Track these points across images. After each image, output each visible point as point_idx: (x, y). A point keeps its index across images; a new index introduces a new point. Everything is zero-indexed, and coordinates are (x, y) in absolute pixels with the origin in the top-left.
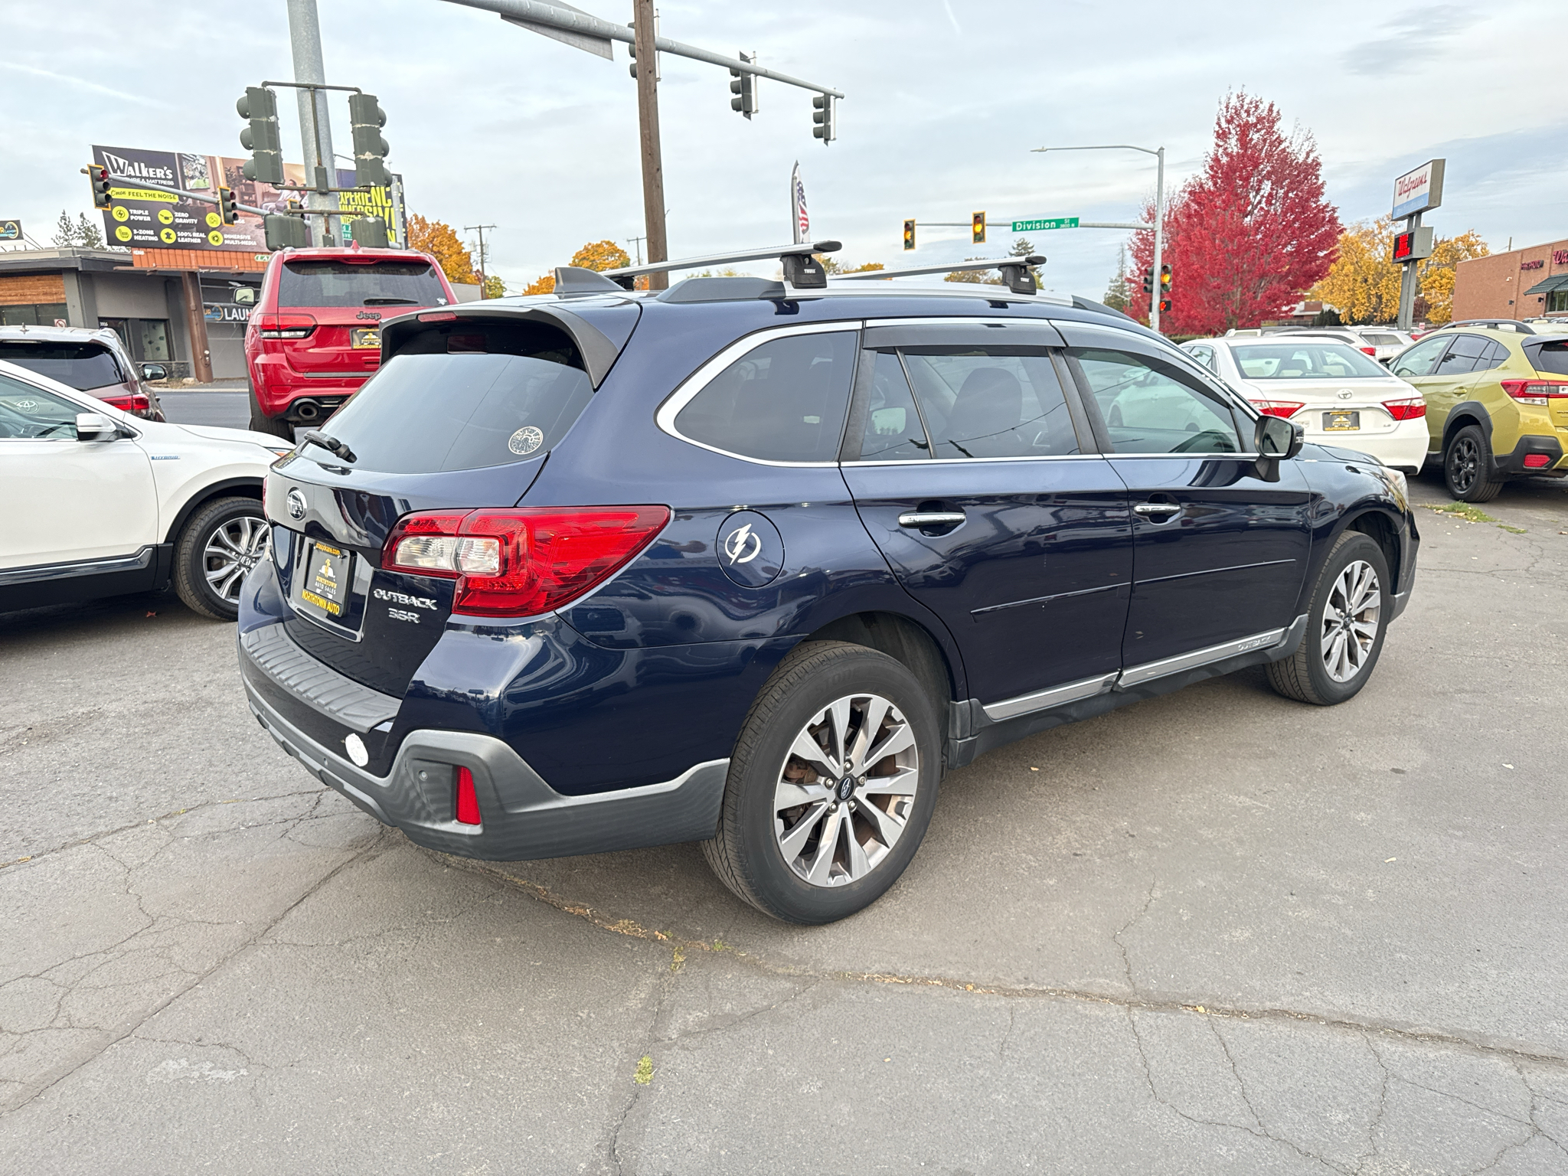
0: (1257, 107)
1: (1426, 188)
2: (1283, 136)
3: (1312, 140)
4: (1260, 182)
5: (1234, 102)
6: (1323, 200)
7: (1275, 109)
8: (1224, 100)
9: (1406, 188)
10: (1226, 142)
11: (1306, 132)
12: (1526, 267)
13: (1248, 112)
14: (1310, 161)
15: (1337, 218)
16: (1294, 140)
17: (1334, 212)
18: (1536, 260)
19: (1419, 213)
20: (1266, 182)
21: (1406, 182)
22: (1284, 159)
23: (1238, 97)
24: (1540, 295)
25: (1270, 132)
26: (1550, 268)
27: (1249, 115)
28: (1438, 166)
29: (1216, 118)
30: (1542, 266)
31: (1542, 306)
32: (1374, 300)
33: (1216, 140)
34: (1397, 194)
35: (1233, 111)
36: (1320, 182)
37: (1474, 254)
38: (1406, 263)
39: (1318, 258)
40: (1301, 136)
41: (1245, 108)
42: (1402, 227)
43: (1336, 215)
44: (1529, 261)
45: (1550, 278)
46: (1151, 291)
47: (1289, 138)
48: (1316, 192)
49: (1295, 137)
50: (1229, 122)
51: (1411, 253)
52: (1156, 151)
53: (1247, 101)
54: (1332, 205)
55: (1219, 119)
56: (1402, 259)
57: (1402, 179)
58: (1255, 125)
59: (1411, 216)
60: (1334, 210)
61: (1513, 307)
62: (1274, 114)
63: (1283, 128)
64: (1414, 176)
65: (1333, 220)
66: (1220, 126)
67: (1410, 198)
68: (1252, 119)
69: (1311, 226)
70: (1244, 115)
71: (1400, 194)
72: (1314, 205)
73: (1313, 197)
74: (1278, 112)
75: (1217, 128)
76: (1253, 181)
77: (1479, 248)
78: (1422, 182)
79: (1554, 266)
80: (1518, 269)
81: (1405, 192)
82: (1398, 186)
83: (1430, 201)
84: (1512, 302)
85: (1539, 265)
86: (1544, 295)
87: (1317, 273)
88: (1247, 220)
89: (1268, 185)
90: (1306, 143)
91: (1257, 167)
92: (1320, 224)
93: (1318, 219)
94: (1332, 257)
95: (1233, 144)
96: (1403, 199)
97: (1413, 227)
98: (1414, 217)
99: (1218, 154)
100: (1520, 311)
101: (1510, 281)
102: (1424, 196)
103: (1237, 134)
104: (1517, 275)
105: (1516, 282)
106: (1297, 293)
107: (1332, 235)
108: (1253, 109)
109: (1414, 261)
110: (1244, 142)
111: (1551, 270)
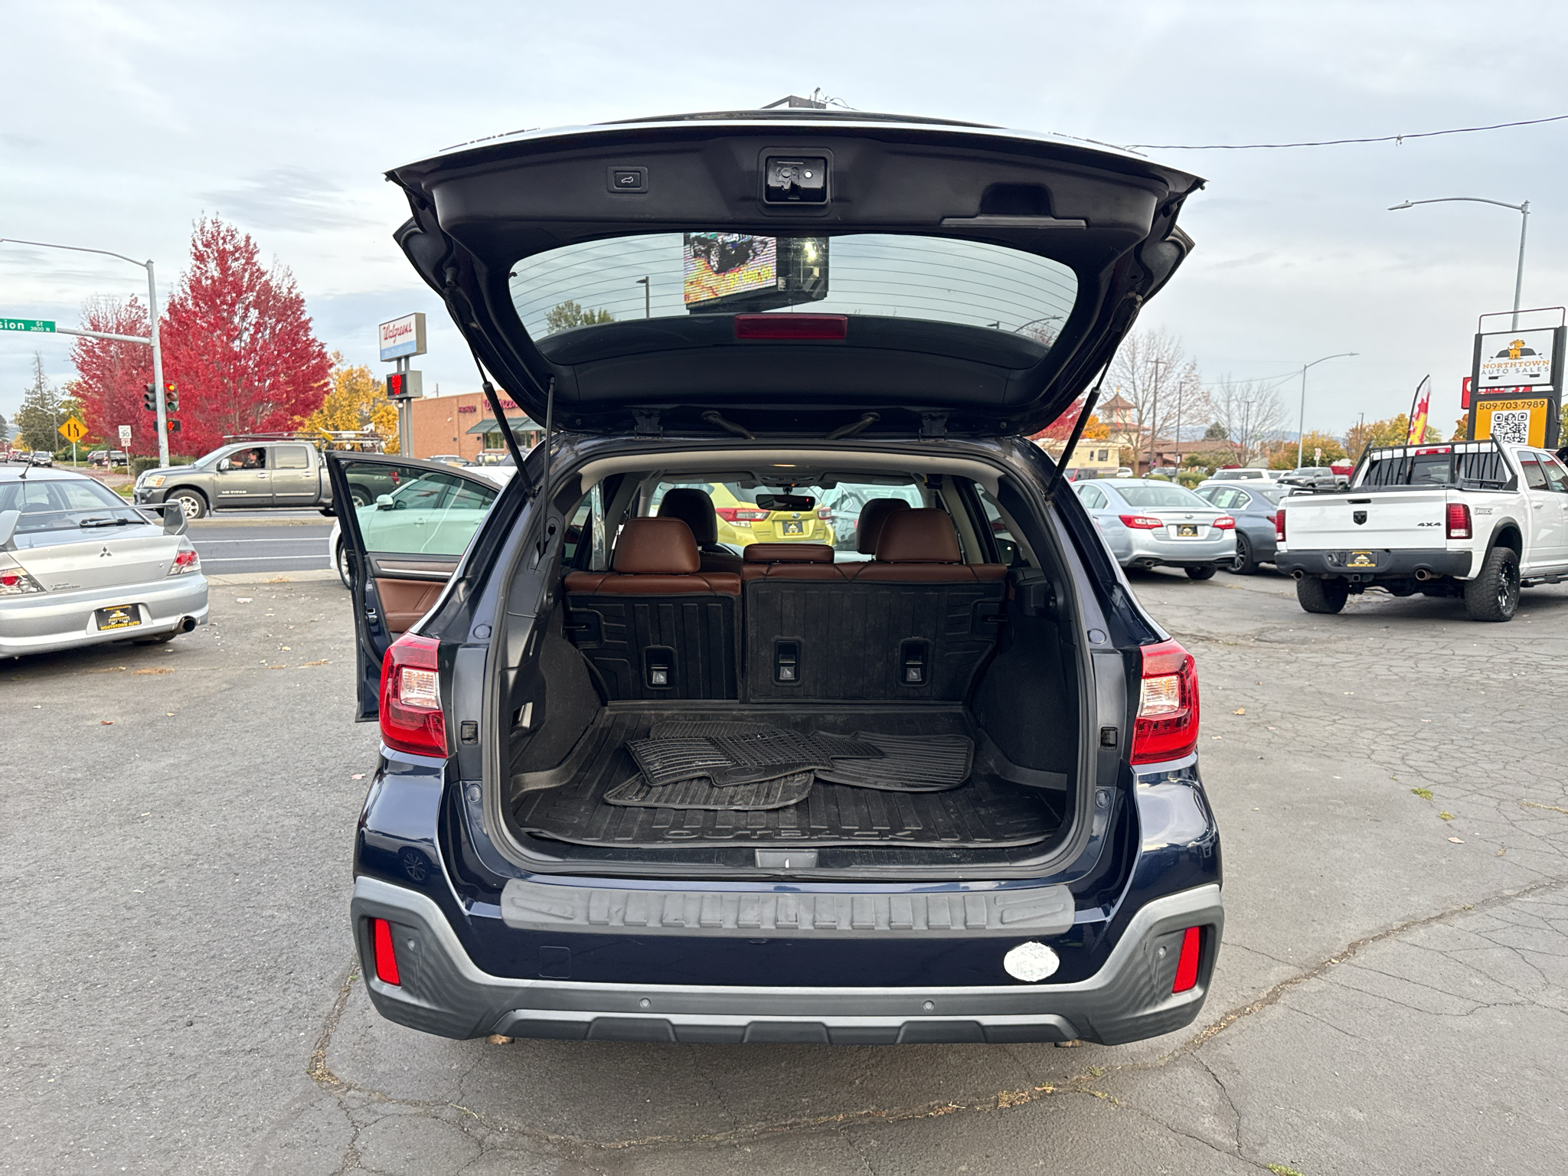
0: (233, 236)
1: (412, 336)
2: (263, 268)
3: (291, 277)
4: (247, 309)
5: (209, 227)
6: (312, 335)
7: (252, 242)
8: (197, 222)
9: (391, 334)
10: (206, 266)
11: (284, 268)
12: (463, 410)
13: (223, 238)
14: (293, 295)
15: (326, 353)
16: (274, 274)
17: (323, 347)
18: (470, 405)
19: (407, 357)
20: (251, 309)
21: (391, 328)
22: (267, 288)
23: (213, 223)
24: (478, 435)
25: (249, 261)
26: (482, 412)
27: (225, 242)
28: (421, 319)
29: (191, 239)
30: (475, 410)
31: (480, 444)
33: (194, 262)
34: (383, 338)
35: (209, 235)
36: (303, 318)
38: (401, 400)
39: (312, 389)
40: (281, 271)
41: (222, 235)
42: (392, 368)
43: (324, 350)
44: (464, 406)
45: (483, 421)
47: (270, 272)
48: (305, 326)
49: (275, 271)
50: (207, 245)
51: (405, 391)
52: (145, 263)
53: (222, 228)
54: (320, 341)
55: (194, 240)
56: (397, 396)
57: (386, 325)
58: (233, 253)
59: (399, 359)
60: (322, 345)
61: (457, 443)
62: (251, 247)
63: (263, 260)
64: (399, 324)
65: (322, 355)
66: (196, 248)
67: (397, 344)
68: (229, 247)
69: (303, 358)
70: (221, 242)
71: (386, 339)
72: (305, 339)
73: (302, 330)
74: (255, 245)
75: (194, 250)
76: (239, 308)
78: (406, 330)
79: (485, 412)
80: (456, 412)
81: (391, 337)
82: (383, 332)
83: (418, 348)
84: (455, 439)
85: (473, 410)
86: (481, 435)
87: (313, 403)
88: (236, 345)
89: (254, 313)
90: (286, 279)
91: (241, 295)
92: (309, 359)
93: (308, 353)
94: (325, 389)
95: (213, 269)
96: (390, 343)
97: (403, 369)
98: (403, 361)
99: (198, 275)
100: (463, 447)
101: (451, 421)
102: (411, 343)
103: (215, 258)
104: (456, 416)
105: (456, 422)
106: (297, 421)
107: (322, 368)
108: (229, 238)
109: (409, 399)
110: (224, 268)
111: (482, 414)
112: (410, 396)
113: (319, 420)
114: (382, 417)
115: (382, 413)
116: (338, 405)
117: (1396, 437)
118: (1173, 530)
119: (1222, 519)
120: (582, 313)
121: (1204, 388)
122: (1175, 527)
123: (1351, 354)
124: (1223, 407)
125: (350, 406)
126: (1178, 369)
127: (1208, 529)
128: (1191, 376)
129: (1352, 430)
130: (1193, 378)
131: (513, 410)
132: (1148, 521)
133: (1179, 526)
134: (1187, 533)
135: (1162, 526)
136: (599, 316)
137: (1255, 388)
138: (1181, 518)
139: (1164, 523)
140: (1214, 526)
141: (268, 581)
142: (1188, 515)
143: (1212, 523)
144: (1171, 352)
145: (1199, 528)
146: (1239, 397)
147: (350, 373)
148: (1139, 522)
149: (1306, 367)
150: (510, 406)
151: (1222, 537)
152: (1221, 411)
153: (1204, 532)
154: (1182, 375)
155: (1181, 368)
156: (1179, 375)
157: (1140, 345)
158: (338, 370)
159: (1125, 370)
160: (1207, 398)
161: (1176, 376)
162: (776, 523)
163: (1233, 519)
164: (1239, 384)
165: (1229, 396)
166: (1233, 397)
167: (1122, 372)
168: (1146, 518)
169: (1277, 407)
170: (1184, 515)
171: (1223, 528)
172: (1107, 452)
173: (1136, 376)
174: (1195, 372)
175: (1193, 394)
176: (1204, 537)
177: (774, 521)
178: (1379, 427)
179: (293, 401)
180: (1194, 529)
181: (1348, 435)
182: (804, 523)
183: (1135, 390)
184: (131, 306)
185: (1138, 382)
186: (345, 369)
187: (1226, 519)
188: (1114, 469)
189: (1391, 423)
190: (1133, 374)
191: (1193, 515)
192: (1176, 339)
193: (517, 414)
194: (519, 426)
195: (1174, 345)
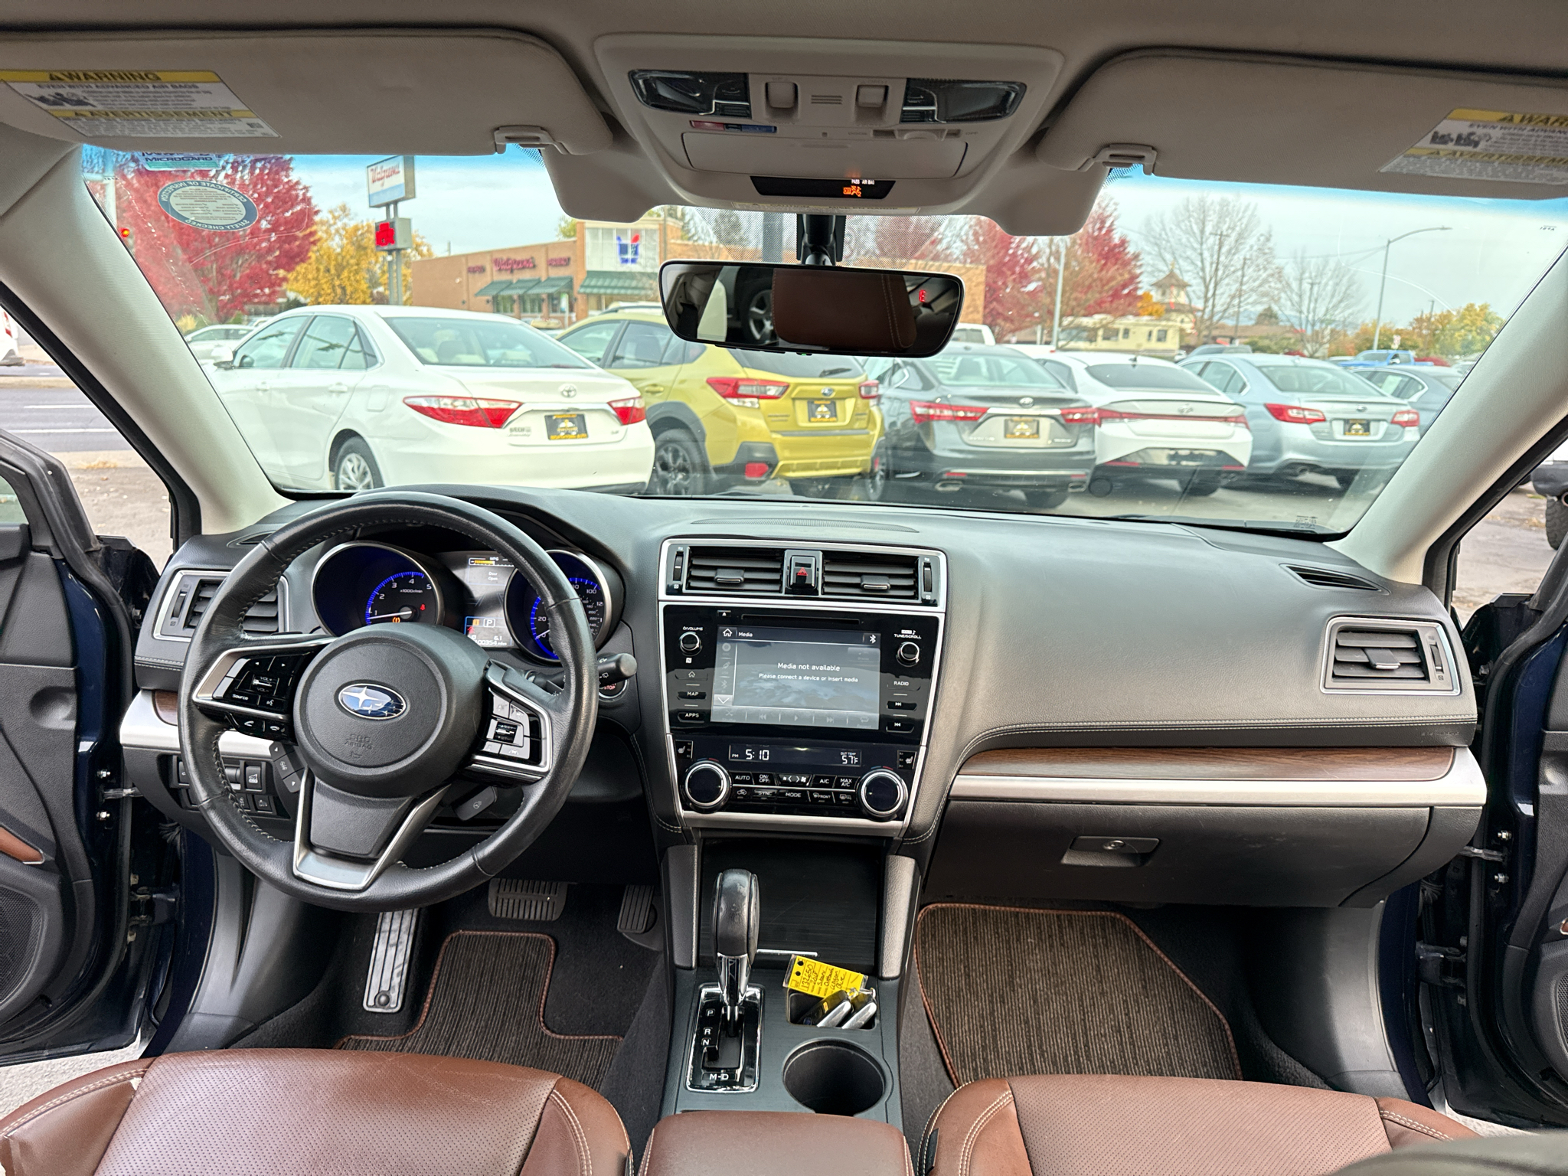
1: (400, 179)
6: (293, 176)
9: (379, 176)
12: (472, 270)
15: (310, 198)
17: (307, 191)
18: (479, 264)
19: (396, 203)
24: (487, 297)
26: (492, 273)
30: (484, 270)
31: (489, 307)
32: (339, 291)
34: (370, 181)
37: (421, 254)
38: (390, 252)
39: (296, 238)
42: (380, 215)
43: (308, 194)
44: (473, 265)
45: (493, 283)
48: (285, 165)
51: (392, 242)
54: (303, 184)
56: (386, 248)
59: (387, 205)
60: (306, 188)
65: (306, 200)
67: (385, 187)
69: (284, 202)
72: (286, 180)
73: (283, 170)
77: (424, 249)
78: (394, 172)
79: (495, 272)
80: (464, 273)
81: (379, 180)
83: (406, 193)
84: (464, 302)
85: (481, 270)
86: (490, 298)
87: (298, 255)
92: (294, 201)
93: (290, 197)
94: (312, 239)
96: (378, 187)
97: (392, 215)
98: (392, 207)
101: (460, 282)
102: (398, 186)
104: (465, 277)
105: (465, 283)
106: (281, 276)
107: (307, 215)
109: (398, 250)
111: (492, 275)
112: (399, 247)
117: (1463, 328)
118: (1338, 427)
119: (1403, 413)
121: (1278, 262)
122: (1342, 423)
123: (1443, 229)
124: (1295, 285)
125: (358, 264)
126: (1252, 241)
127: (1384, 426)
128: (1265, 251)
129: (1417, 320)
130: (1267, 251)
131: (523, 271)
132: (1306, 413)
133: (1346, 421)
134: (1357, 431)
135: (1324, 420)
137: (1332, 265)
138: (1350, 411)
139: (1328, 416)
140: (1393, 422)
142: (1360, 407)
143: (1390, 418)
144: (1245, 221)
145: (1373, 425)
146: (1313, 274)
147: (356, 229)
148: (1293, 413)
149: (1389, 242)
151: (1401, 436)
152: (1292, 291)
153: (1380, 430)
154: (1255, 248)
155: (1255, 239)
156: (1252, 247)
157: (1211, 212)
159: (1192, 240)
160: (1279, 274)
161: (1248, 248)
162: (797, 402)
163: (1417, 414)
164: (1313, 261)
165: (1303, 273)
166: (1307, 275)
167: (1189, 241)
168: (1304, 409)
169: (1354, 288)
170: (1355, 407)
171: (1405, 424)
172: (1166, 332)
173: (1204, 246)
174: (1270, 245)
175: (1265, 269)
176: (1379, 437)
177: (794, 399)
178: (1445, 318)
179: (277, 253)
180: (1366, 426)
182: (838, 404)
183: (1202, 261)
185: (1206, 254)
186: (352, 224)
187: (1408, 412)
188: (1172, 351)
189: (1458, 312)
190: (1202, 244)
191: (1367, 406)
192: (1251, 207)
193: (527, 275)
194: (530, 288)
195: (1249, 213)
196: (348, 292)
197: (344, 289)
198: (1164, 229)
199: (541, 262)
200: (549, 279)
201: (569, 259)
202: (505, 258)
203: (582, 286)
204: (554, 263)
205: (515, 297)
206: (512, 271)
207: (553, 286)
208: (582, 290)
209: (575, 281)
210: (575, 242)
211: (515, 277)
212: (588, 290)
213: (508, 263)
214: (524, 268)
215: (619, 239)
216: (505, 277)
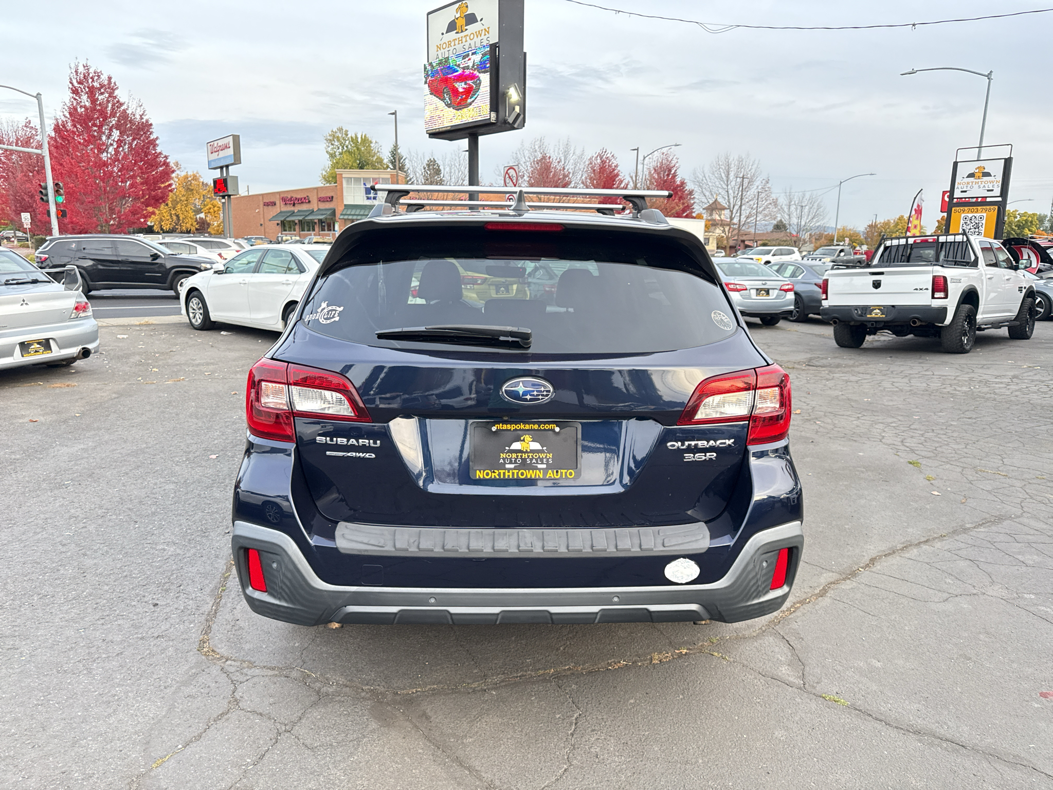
0: (99, 76)
1: (230, 151)
2: (122, 100)
3: (142, 107)
4: (111, 130)
5: (81, 69)
6: (159, 150)
7: (113, 81)
8: (73, 66)
9: (215, 150)
10: (80, 98)
11: (137, 100)
12: (267, 204)
13: (92, 78)
14: (144, 120)
15: (169, 163)
16: (130, 105)
17: (167, 159)
18: (271, 200)
19: (227, 166)
20: (114, 130)
21: (215, 145)
22: (125, 115)
23: (84, 67)
24: (277, 222)
25: (111, 95)
26: (280, 206)
27: (93, 81)
28: (236, 139)
29: (69, 78)
30: (275, 204)
31: (279, 228)
33: (72, 95)
35: (82, 76)
36: (152, 137)
38: (223, 197)
39: (160, 188)
40: (135, 103)
41: (91, 75)
42: (217, 174)
43: (168, 161)
44: (267, 201)
45: (281, 212)
46: (48, 201)
47: (126, 103)
48: (153, 143)
49: (130, 102)
50: (80, 83)
51: (225, 190)
52: (35, 95)
53: (91, 70)
54: (164, 154)
55: (71, 79)
56: (221, 194)
57: (212, 143)
58: (99, 89)
59: (221, 168)
60: (166, 157)
61: (263, 228)
62: (113, 84)
63: (121, 95)
64: (221, 143)
65: (166, 164)
66: (73, 85)
67: (219, 156)
68: (96, 84)
69: (152, 166)
70: (90, 80)
71: (212, 153)
72: (154, 152)
73: (151, 146)
74: (115, 83)
75: (71, 86)
76: (105, 129)
79: (282, 206)
80: (262, 205)
81: (216, 152)
82: (209, 147)
83: (235, 160)
84: (261, 225)
85: (274, 204)
86: (279, 222)
87: (162, 198)
88: (104, 156)
89: (116, 134)
90: (139, 108)
91: (106, 119)
92: (157, 165)
93: (156, 162)
94: (170, 189)
95: (85, 100)
96: (215, 156)
97: (225, 175)
98: (224, 169)
99: (75, 104)
100: (267, 230)
101: (258, 212)
102: (230, 156)
103: (87, 93)
104: (262, 209)
105: (262, 213)
106: (151, 211)
107: (167, 173)
108: (96, 78)
109: (229, 196)
110: (94, 101)
111: (280, 207)
112: (230, 194)
113: (165, 210)
114: (210, 208)
115: (210, 206)
116: (178, 200)
118: (753, 292)
119: (786, 285)
120: (349, 136)
121: (774, 196)
122: (755, 290)
123: (871, 174)
124: (786, 210)
125: (187, 200)
126: (757, 183)
127: (776, 292)
128: (765, 189)
130: (767, 189)
131: (302, 205)
132: (737, 286)
133: (757, 289)
134: (763, 294)
135: (746, 289)
136: (362, 138)
137: (807, 196)
138: (759, 285)
139: (748, 287)
140: (781, 290)
141: (138, 323)
142: (764, 282)
143: (779, 288)
144: (753, 171)
145: (771, 291)
146: (797, 202)
147: (186, 177)
148: (731, 286)
149: (841, 183)
150: (300, 202)
151: (785, 296)
152: (784, 212)
153: (774, 294)
154: (760, 187)
155: (759, 182)
156: (758, 187)
157: (732, 166)
158: (178, 174)
159: (722, 183)
160: (775, 203)
161: (755, 187)
162: (491, 286)
163: (793, 285)
164: (797, 194)
165: (790, 203)
166: (793, 203)
167: (720, 184)
168: (736, 284)
169: (821, 210)
170: (761, 282)
171: (786, 291)
172: (709, 239)
173: (729, 187)
174: (768, 185)
175: (767, 200)
176: (774, 297)
177: (489, 285)
179: (147, 197)
180: (767, 292)
181: (866, 229)
182: (510, 287)
183: (728, 197)
184: (26, 126)
185: (731, 192)
186: (183, 174)
187: (788, 285)
188: (713, 251)
190: (727, 186)
191: (767, 282)
192: (757, 162)
193: (304, 207)
194: (306, 216)
195: (755, 166)
196: (181, 218)
197: (178, 216)
198: (705, 177)
199: (314, 200)
200: (319, 209)
201: (332, 197)
202: (289, 197)
203: (341, 215)
204: (321, 200)
205: (297, 221)
206: (294, 205)
207: (323, 215)
208: (342, 217)
209: (336, 211)
210: (336, 186)
211: (296, 209)
212: (346, 217)
213: (291, 199)
214: (302, 203)
215: (365, 184)
216: (290, 208)
